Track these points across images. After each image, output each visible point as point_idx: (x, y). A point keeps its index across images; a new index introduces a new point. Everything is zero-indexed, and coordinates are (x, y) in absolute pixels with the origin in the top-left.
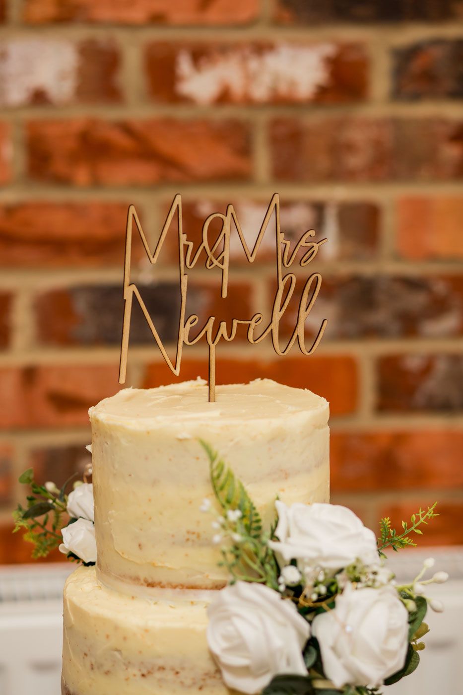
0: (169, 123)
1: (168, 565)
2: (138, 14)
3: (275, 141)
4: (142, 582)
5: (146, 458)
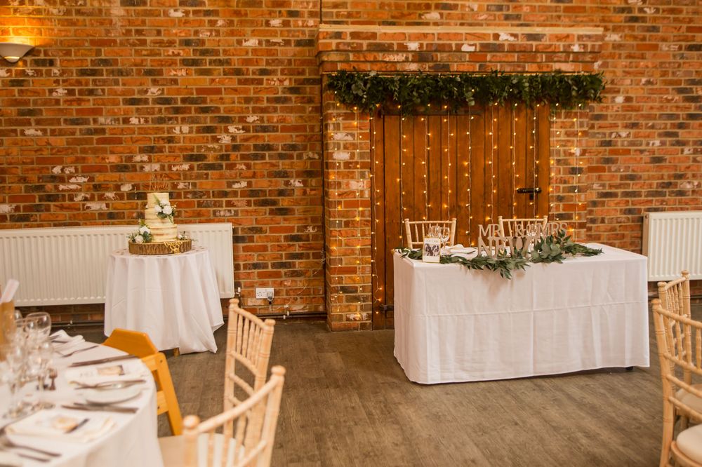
0: (171, 173)
2: (167, 161)
3: (183, 175)
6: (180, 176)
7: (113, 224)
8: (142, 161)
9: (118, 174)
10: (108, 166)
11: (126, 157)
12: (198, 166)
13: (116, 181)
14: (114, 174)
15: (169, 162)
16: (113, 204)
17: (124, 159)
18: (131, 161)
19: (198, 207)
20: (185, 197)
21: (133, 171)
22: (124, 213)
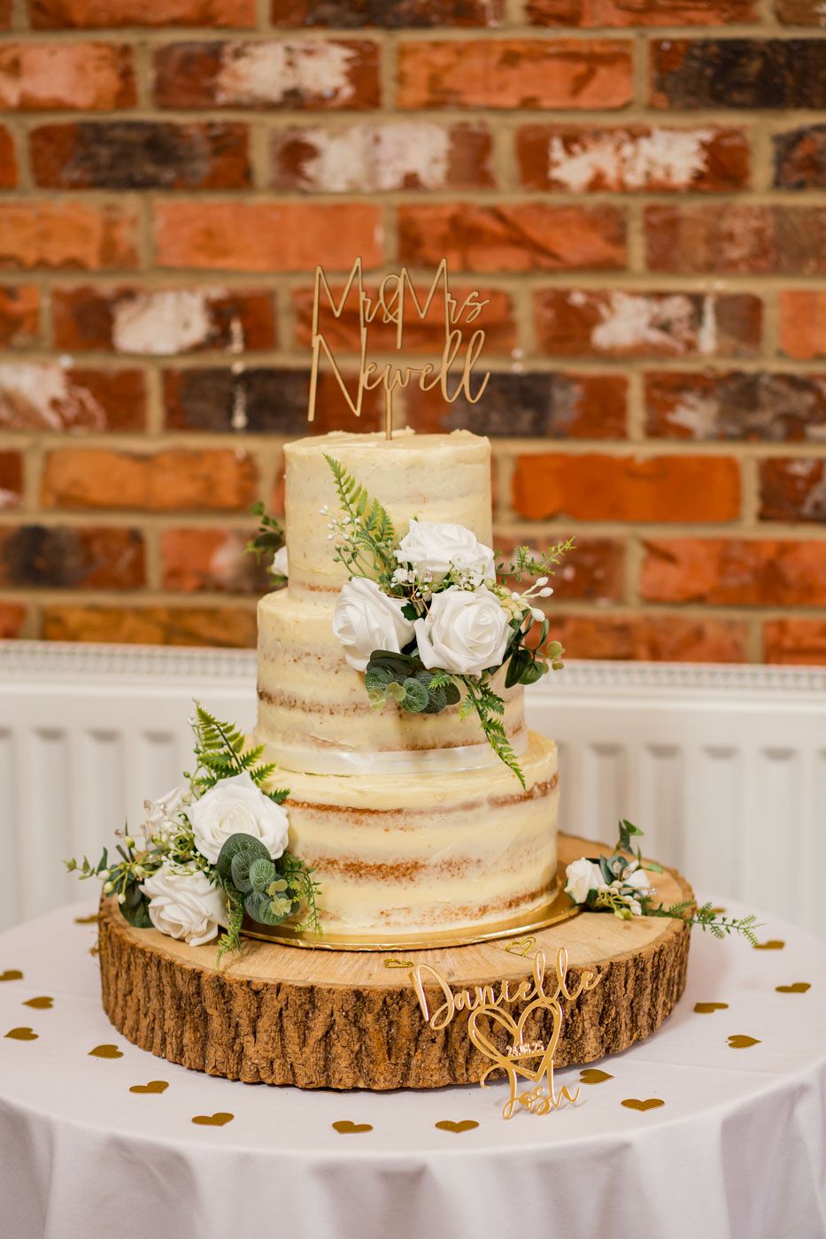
0: (541, 208)
1: (323, 571)
2: (510, 100)
3: (649, 228)
4: (307, 586)
5: (309, 479)
6: (619, 240)
7: (53, 629)
8: (295, 100)
9: (92, 203)
10: (20, 132)
11: (161, 56)
12: (788, 144)
13: (74, 265)
14: (62, 203)
15: (529, 104)
16: (49, 457)
17: (145, 77)
18: (205, 95)
19: (763, 517)
20: (658, 429)
21: (214, 183)
22: (135, 538)
